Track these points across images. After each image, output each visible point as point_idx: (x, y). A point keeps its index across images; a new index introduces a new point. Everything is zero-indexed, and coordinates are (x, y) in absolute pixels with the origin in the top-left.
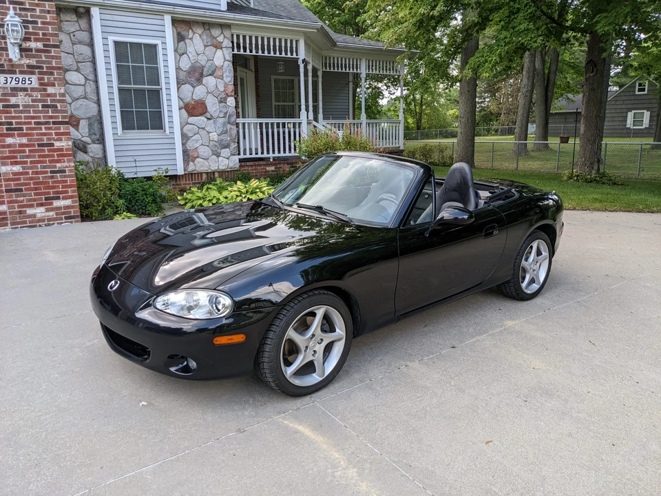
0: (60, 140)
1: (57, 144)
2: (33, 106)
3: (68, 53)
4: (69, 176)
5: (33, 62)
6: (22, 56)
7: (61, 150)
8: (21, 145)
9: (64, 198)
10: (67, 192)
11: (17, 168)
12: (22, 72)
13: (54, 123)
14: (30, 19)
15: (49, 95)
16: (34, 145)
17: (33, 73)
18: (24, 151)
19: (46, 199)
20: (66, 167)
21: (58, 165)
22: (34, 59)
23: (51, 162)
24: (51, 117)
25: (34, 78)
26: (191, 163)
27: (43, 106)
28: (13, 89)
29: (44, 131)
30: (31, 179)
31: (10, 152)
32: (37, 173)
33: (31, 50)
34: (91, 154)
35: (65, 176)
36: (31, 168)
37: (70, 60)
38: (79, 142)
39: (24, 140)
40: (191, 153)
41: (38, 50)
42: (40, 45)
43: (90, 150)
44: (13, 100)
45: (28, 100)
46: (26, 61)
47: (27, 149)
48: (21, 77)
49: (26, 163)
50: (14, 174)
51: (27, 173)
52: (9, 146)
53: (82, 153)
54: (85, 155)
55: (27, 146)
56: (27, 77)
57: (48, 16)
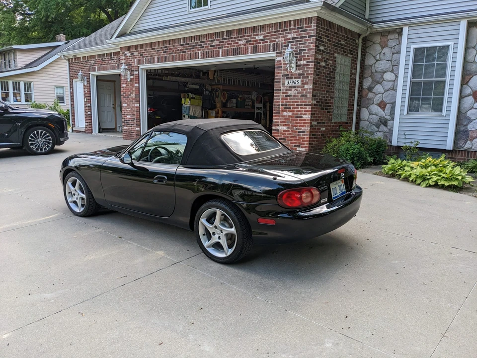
0: (305, 114)
1: (304, 117)
2: (297, 96)
3: (388, 61)
4: (306, 135)
5: (300, 72)
6: (296, 69)
7: (305, 120)
8: (289, 116)
9: (302, 147)
10: (303, 144)
11: (285, 128)
12: (295, 78)
13: (304, 105)
14: (303, 49)
15: (304, 90)
16: (294, 117)
17: (299, 78)
18: (289, 120)
19: (294, 146)
20: (306, 130)
21: (302, 128)
22: (302, 70)
23: (300, 126)
24: (303, 102)
25: (300, 80)
26: (469, 142)
27: (301, 96)
28: (291, 87)
29: (299, 109)
30: (290, 134)
31: (284, 119)
32: (293, 131)
33: (300, 65)
34: (389, 127)
35: (304, 135)
36: (291, 129)
37: (389, 65)
38: (383, 119)
39: (290, 114)
40: (470, 134)
41: (304, 65)
42: (305, 62)
43: (388, 124)
44: (289, 93)
45: (296, 92)
46: (298, 72)
47: (291, 118)
48: (294, 80)
49: (289, 125)
50: (284, 131)
51: (289, 131)
52: (284, 116)
53: (383, 126)
54: (385, 128)
55: (291, 117)
56: (297, 80)
57: (311, 45)
